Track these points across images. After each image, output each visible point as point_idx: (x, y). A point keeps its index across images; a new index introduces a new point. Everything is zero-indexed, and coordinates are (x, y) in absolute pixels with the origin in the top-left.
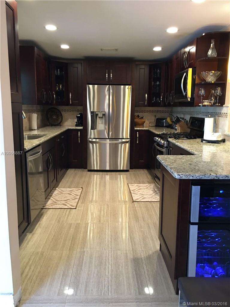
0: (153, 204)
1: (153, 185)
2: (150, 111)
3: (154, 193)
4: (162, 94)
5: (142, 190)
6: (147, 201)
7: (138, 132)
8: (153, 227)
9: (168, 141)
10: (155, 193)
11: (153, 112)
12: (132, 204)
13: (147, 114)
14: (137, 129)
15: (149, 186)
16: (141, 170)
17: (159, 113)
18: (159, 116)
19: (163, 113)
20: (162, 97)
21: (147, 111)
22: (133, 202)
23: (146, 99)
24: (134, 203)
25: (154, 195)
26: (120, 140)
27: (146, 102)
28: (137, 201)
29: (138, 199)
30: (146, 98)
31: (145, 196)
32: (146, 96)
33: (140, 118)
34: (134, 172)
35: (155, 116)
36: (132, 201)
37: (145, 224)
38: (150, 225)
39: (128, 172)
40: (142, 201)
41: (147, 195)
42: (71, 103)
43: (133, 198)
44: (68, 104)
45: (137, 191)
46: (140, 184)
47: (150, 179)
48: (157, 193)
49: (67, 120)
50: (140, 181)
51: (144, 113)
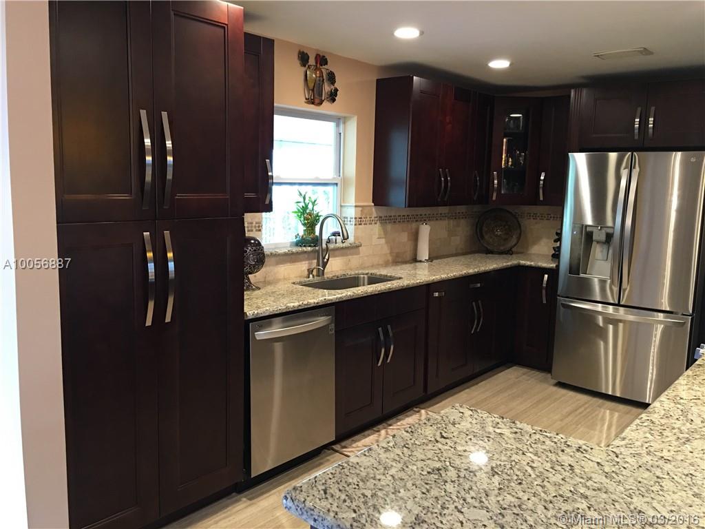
42: (541, 199)
44: (534, 201)
49: (537, 240)
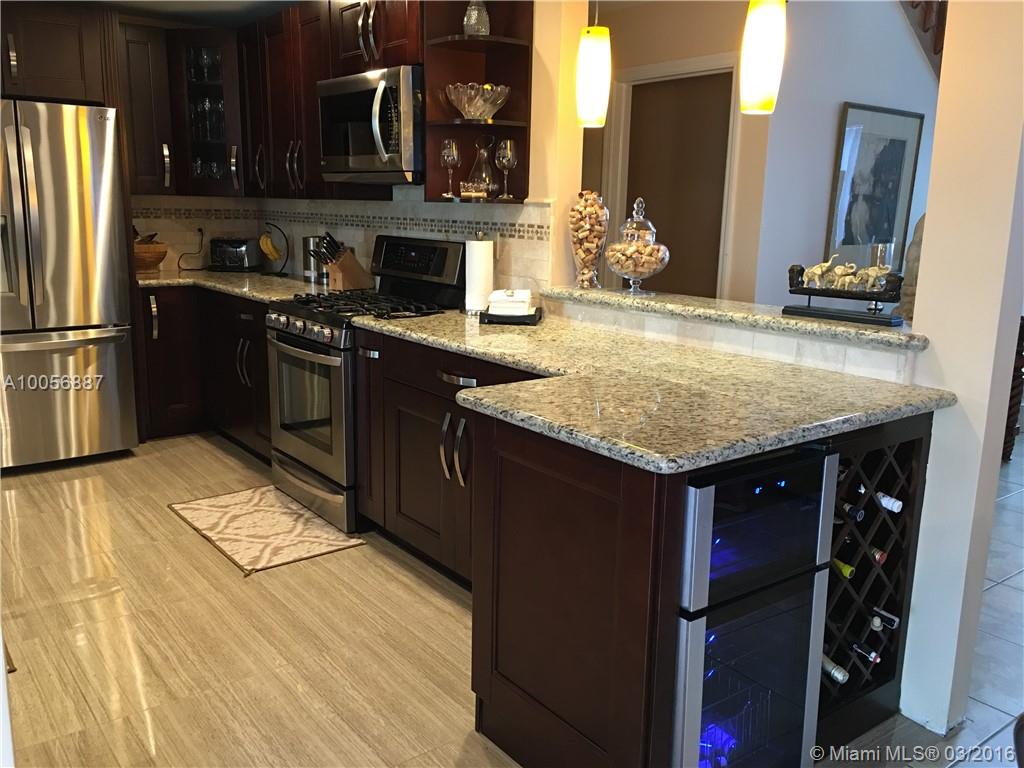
0: (328, 565)
1: (269, 491)
2: (177, 213)
3: (296, 520)
4: (234, 148)
5: (242, 518)
6: (295, 556)
7: (152, 298)
8: (392, 651)
9: (350, 327)
10: (302, 520)
11: (188, 214)
12: (246, 583)
13: (167, 221)
14: (147, 282)
15: (261, 500)
16: (180, 440)
17: (213, 217)
18: (216, 229)
19: (228, 221)
20: (233, 160)
21: (168, 213)
22: (245, 576)
23: (167, 165)
24: (252, 576)
25: (304, 530)
26: (70, 333)
27: (167, 176)
28: (259, 567)
29: (257, 559)
30: (167, 160)
31: (277, 542)
32: (166, 152)
33: (139, 238)
34: (158, 455)
35: (200, 230)
36: (243, 574)
37: (356, 649)
38: (376, 648)
39: (135, 459)
40: (277, 561)
41: (281, 536)
43: (236, 558)
45: (226, 527)
46: (218, 499)
47: (240, 470)
48: (307, 520)
50: (209, 484)
51: (156, 220)
